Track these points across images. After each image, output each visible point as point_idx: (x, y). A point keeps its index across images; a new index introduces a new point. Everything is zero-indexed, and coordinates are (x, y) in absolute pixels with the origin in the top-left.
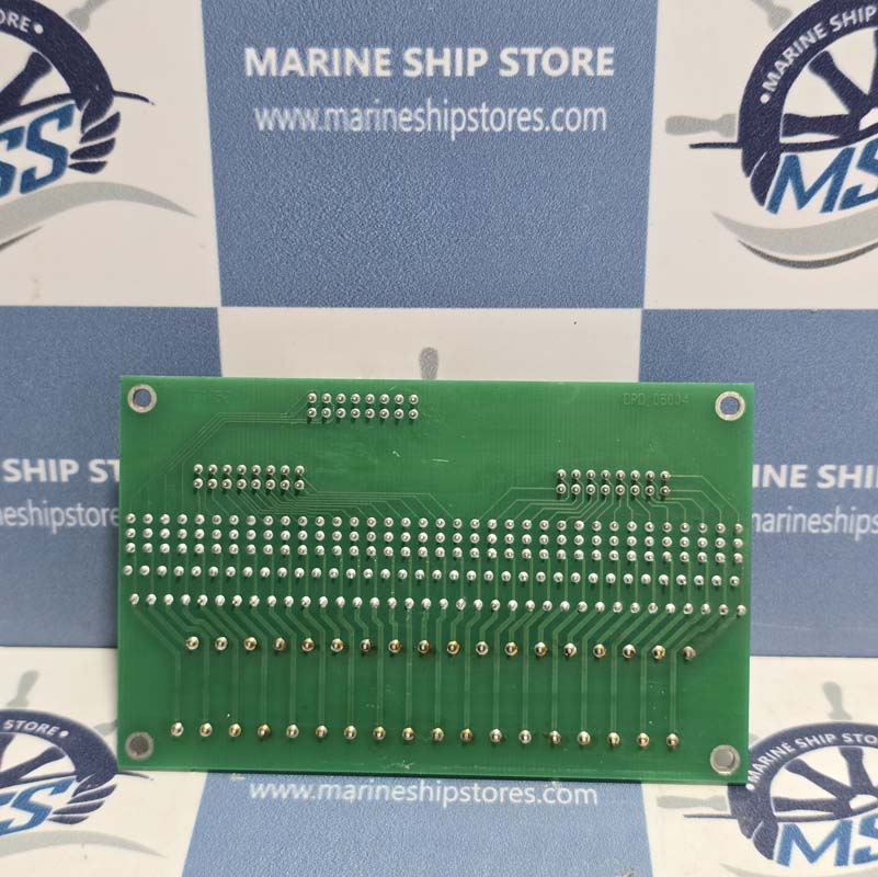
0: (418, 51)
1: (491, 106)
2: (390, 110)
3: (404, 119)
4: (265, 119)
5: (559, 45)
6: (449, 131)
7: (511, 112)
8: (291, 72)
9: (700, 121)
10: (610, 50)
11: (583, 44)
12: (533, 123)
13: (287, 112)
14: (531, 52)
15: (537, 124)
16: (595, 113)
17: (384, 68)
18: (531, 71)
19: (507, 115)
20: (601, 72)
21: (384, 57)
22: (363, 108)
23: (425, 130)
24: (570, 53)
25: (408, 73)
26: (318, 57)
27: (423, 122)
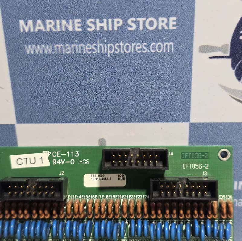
0: (93, 20)
1: (124, 43)
2: (82, 45)
3: (88, 48)
4: (29, 49)
5: (153, 17)
6: (107, 53)
7: (133, 45)
8: (39, 30)
9: (214, 47)
10: (175, 18)
11: (164, 16)
12: (143, 49)
13: (38, 46)
14: (141, 20)
15: (144, 50)
16: (169, 44)
17: (79, 27)
18: (141, 28)
19: (131, 46)
20: (171, 28)
21: (78, 23)
22: (71, 44)
23: (97, 53)
24: (157, 20)
25: (89, 29)
26: (50, 23)
27: (96, 50)
